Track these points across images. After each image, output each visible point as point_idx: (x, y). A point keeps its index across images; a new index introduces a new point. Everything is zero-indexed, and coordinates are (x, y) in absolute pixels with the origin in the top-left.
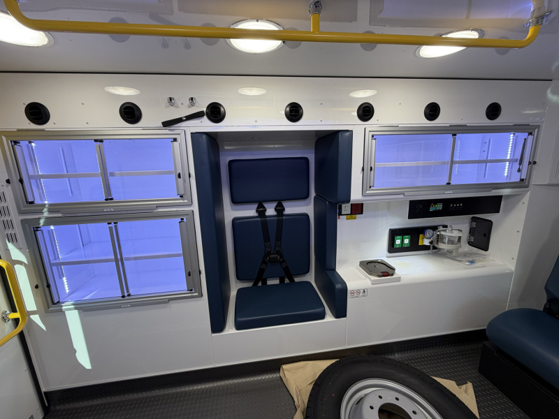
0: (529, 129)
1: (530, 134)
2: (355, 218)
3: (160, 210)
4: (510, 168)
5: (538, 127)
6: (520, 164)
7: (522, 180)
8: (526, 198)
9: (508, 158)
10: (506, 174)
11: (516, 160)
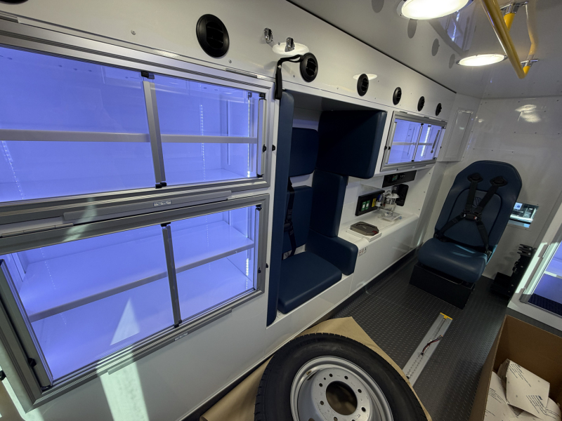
0: (443, 124)
1: (443, 128)
3: (234, 197)
4: (426, 149)
5: (446, 123)
6: (433, 148)
7: (434, 159)
8: (432, 171)
9: (425, 142)
10: (422, 155)
11: (430, 144)
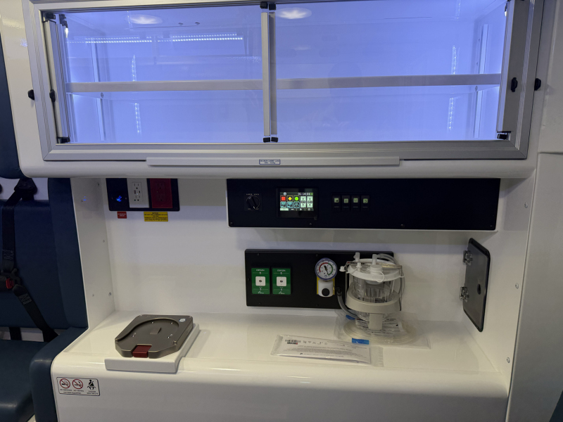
2: (165, 219)
7: (502, 137)
